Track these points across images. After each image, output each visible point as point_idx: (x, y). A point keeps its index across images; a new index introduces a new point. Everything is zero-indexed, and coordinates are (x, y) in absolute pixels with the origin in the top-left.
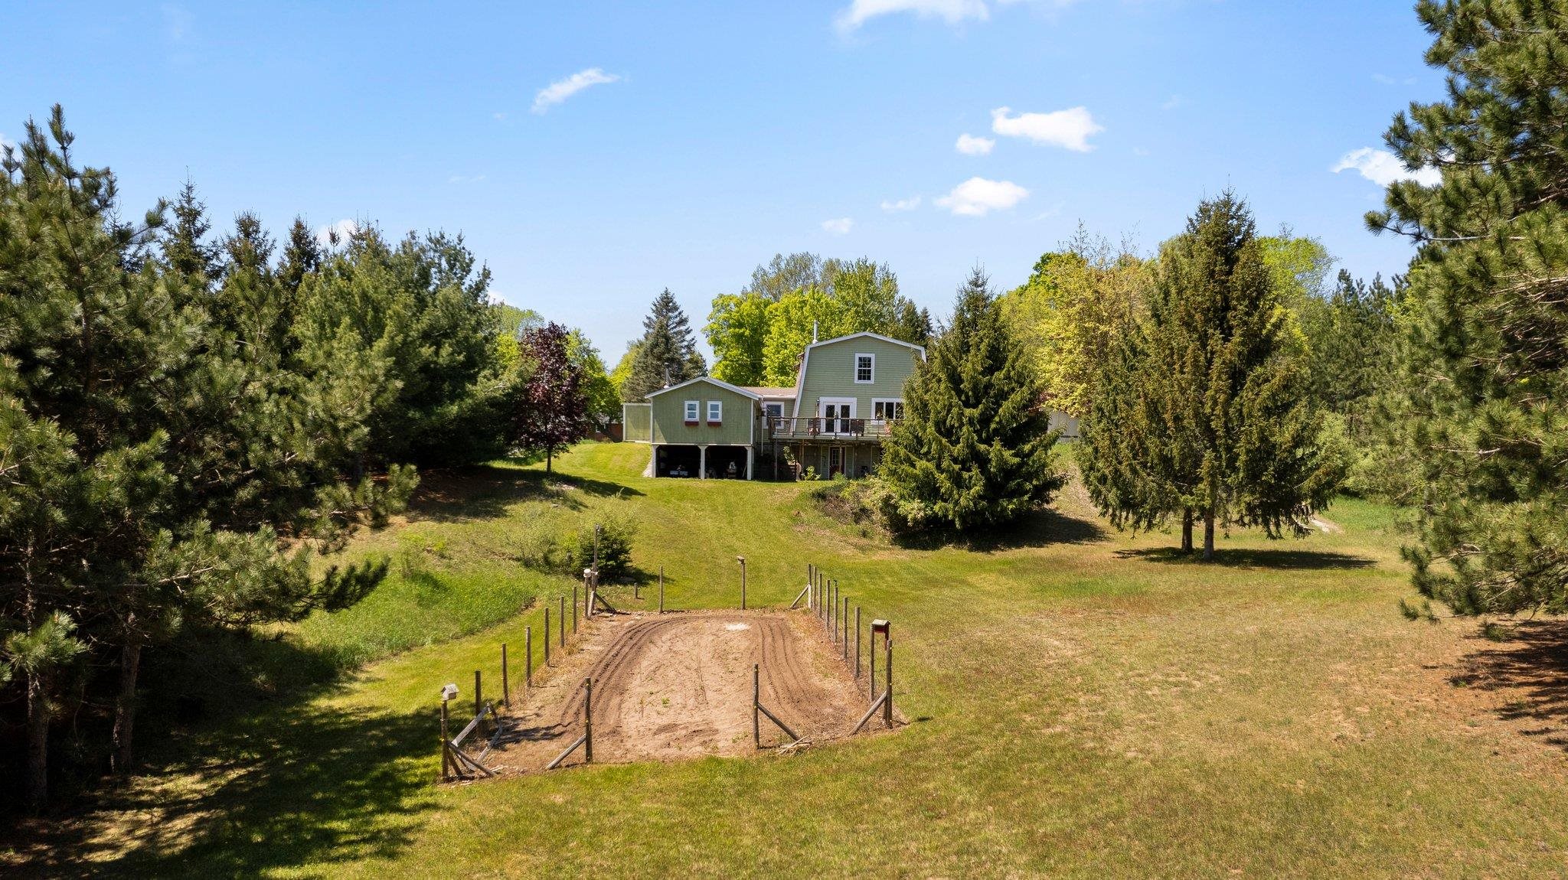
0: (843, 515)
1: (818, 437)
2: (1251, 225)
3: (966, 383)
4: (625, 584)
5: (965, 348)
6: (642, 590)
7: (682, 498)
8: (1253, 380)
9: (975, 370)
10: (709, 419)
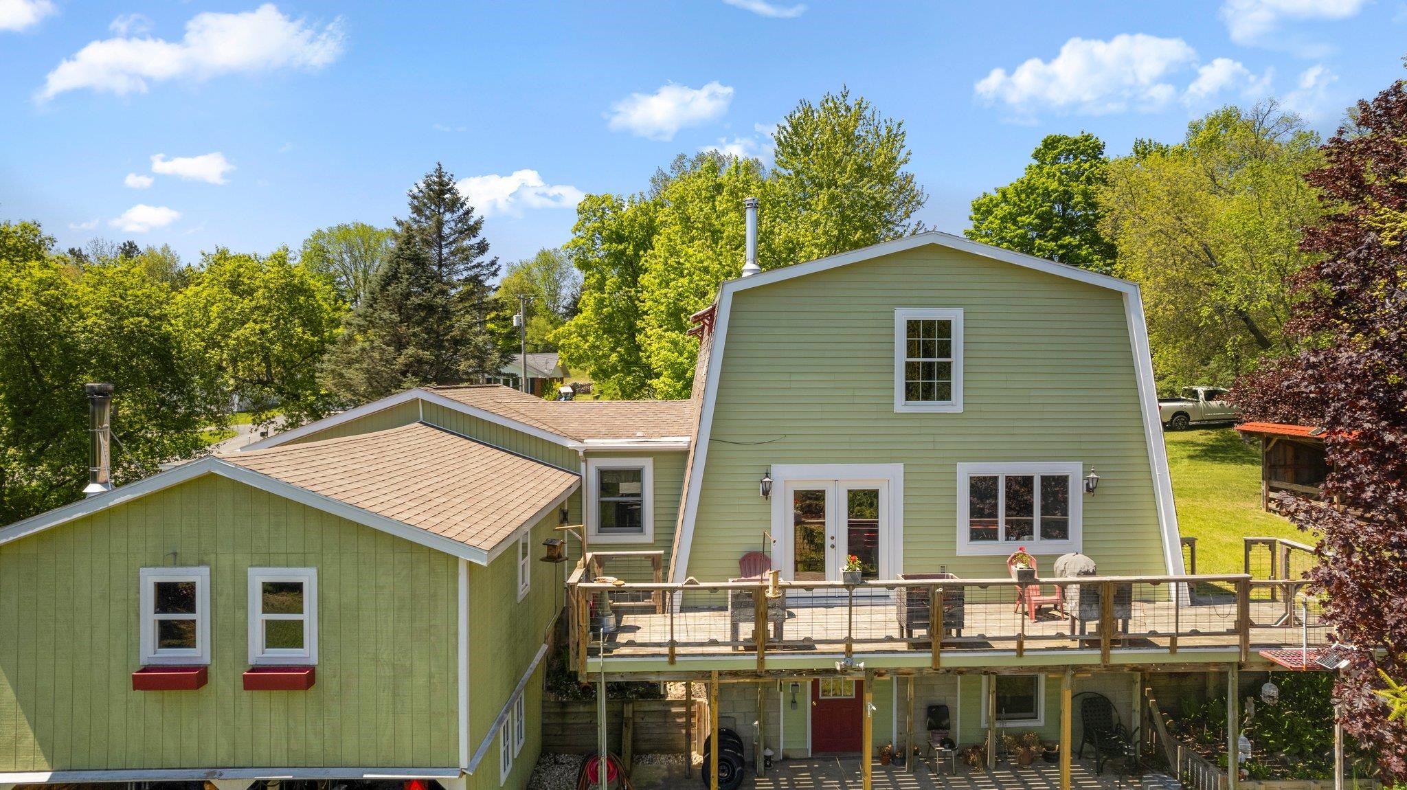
10: (258, 651)
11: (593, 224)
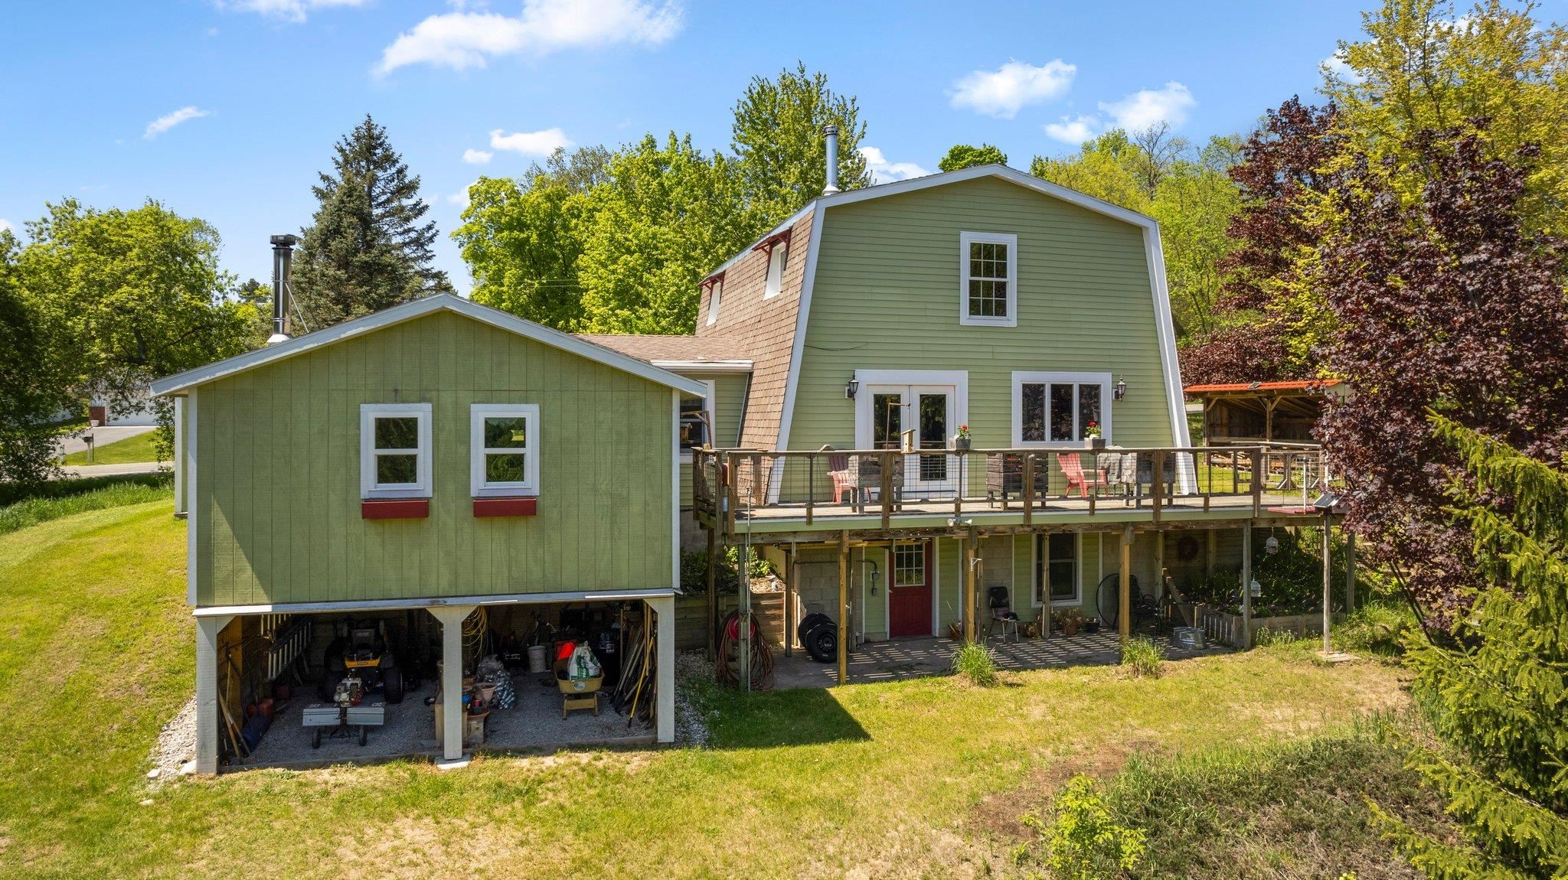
10: (479, 484)
11: (488, 210)
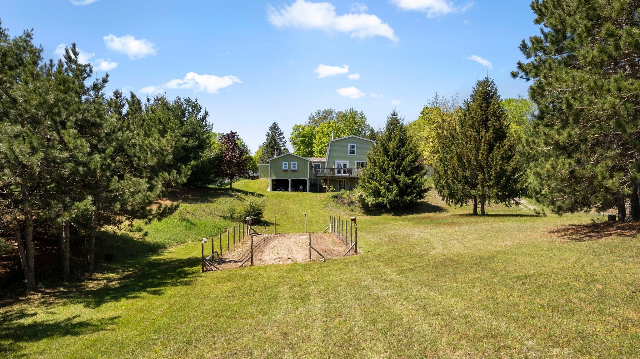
0: (344, 204)
1: (334, 176)
2: (496, 89)
3: (390, 152)
4: (261, 225)
5: (390, 139)
6: (268, 228)
7: (282, 198)
8: (497, 147)
9: (394, 147)
10: (292, 169)
